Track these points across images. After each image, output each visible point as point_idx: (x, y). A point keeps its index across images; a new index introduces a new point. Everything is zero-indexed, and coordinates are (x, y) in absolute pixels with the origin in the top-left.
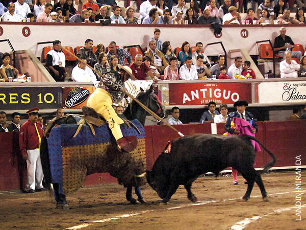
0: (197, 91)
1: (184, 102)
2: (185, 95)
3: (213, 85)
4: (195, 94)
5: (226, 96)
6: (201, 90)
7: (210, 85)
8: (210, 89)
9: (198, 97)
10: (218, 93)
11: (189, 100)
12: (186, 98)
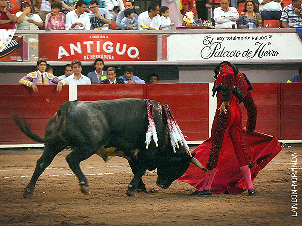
0: (78, 44)
1: (60, 57)
2: (61, 48)
3: (101, 37)
4: (75, 48)
5: (121, 50)
6: (85, 43)
7: (98, 37)
8: (98, 42)
9: (79, 51)
10: (109, 47)
11: (67, 55)
12: (62, 51)
